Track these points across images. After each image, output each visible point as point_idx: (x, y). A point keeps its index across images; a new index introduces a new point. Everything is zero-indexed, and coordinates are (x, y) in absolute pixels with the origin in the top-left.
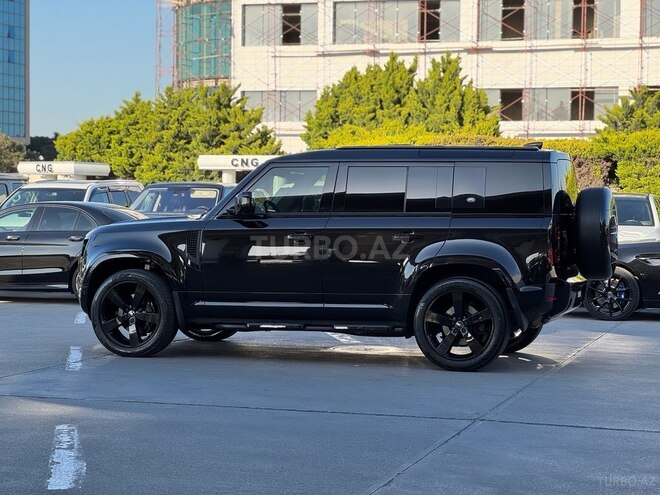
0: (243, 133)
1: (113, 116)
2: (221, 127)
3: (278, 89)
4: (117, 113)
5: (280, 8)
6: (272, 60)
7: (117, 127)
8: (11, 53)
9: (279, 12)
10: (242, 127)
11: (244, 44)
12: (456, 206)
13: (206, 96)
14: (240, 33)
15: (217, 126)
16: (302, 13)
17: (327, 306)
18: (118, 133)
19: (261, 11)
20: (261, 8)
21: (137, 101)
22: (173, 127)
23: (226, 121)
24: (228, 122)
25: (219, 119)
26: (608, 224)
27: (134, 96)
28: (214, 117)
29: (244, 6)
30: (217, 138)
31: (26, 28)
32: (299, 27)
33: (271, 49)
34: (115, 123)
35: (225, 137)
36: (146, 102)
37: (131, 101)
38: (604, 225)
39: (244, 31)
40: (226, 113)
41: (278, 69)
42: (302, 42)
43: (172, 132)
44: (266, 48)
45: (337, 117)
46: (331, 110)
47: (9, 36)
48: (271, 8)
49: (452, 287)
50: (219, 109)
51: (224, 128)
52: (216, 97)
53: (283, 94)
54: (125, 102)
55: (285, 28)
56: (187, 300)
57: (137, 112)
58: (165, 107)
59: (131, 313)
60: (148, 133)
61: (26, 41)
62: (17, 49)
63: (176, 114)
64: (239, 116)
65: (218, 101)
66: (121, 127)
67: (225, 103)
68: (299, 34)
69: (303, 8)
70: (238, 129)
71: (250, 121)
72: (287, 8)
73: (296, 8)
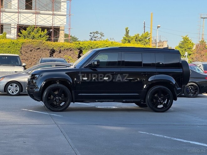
56: (76, 93)
59: (57, 98)
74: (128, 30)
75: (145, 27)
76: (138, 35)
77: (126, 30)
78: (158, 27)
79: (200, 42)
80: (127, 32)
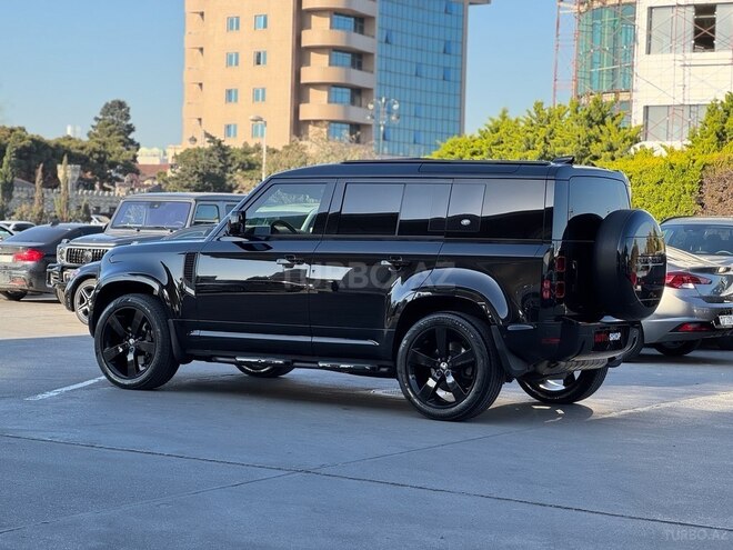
0: (617, 153)
1: (477, 135)
2: (591, 147)
3: (686, 103)
4: (481, 132)
5: (692, 9)
6: (681, 69)
7: (480, 147)
8: (446, 70)
9: (691, 14)
10: (615, 146)
11: (649, 52)
12: (448, 229)
13: (577, 112)
14: (645, 39)
15: (586, 145)
16: (719, 14)
17: (316, 339)
18: (482, 153)
19: (669, 13)
20: (670, 9)
21: (504, 118)
22: (538, 147)
23: (598, 141)
24: (600, 141)
25: (590, 138)
26: (630, 253)
27: (500, 112)
28: (584, 136)
29: (651, 8)
30: (586, 159)
31: (463, 43)
32: (713, 31)
33: (679, 57)
34: (478, 143)
35: (596, 158)
36: (514, 119)
37: (497, 118)
38: (625, 254)
39: (649, 37)
40: (598, 131)
41: (686, 80)
42: (716, 48)
43: (538, 152)
44: (672, 56)
45: (724, 134)
46: (717, 126)
47: (445, 52)
48: (682, 10)
49: (436, 323)
50: (591, 126)
51: (595, 148)
52: (586, 113)
53: (692, 109)
54: (492, 120)
55: (697, 32)
56: (183, 329)
57: (502, 131)
58: (532, 125)
59: (131, 341)
60: (512, 153)
61: (462, 56)
62: (453, 65)
63: (543, 133)
64: (613, 135)
65: (589, 117)
66: (484, 148)
67: (598, 119)
68: (713, 39)
69: (718, 8)
70: (611, 149)
71: (626, 139)
72: (700, 9)
73: (711, 9)
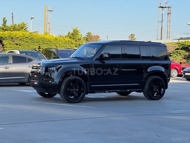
74: (5, 20)
75: (13, 17)
76: (16, 25)
77: (4, 20)
78: (32, 18)
79: (87, 34)
80: (5, 22)
